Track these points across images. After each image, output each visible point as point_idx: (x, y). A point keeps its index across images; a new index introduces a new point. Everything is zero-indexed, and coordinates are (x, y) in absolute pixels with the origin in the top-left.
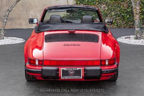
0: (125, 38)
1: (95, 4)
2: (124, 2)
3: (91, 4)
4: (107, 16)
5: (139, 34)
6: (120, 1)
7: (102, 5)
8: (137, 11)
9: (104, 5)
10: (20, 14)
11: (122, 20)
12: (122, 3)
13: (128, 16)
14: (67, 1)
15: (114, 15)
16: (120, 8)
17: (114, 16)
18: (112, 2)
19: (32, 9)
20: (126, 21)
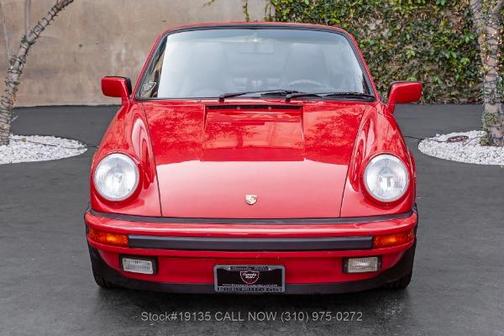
0: (449, 141)
1: (345, 16)
2: (451, 8)
3: (329, 17)
4: (389, 61)
5: (498, 125)
6: (435, 7)
7: (369, 20)
8: (491, 42)
9: (379, 22)
10: (74, 53)
11: (442, 74)
12: (442, 13)
13: (465, 60)
14: (245, 7)
15: (416, 57)
16: (435, 31)
17: (415, 61)
18: (406, 11)
19: (118, 35)
20: (457, 77)
